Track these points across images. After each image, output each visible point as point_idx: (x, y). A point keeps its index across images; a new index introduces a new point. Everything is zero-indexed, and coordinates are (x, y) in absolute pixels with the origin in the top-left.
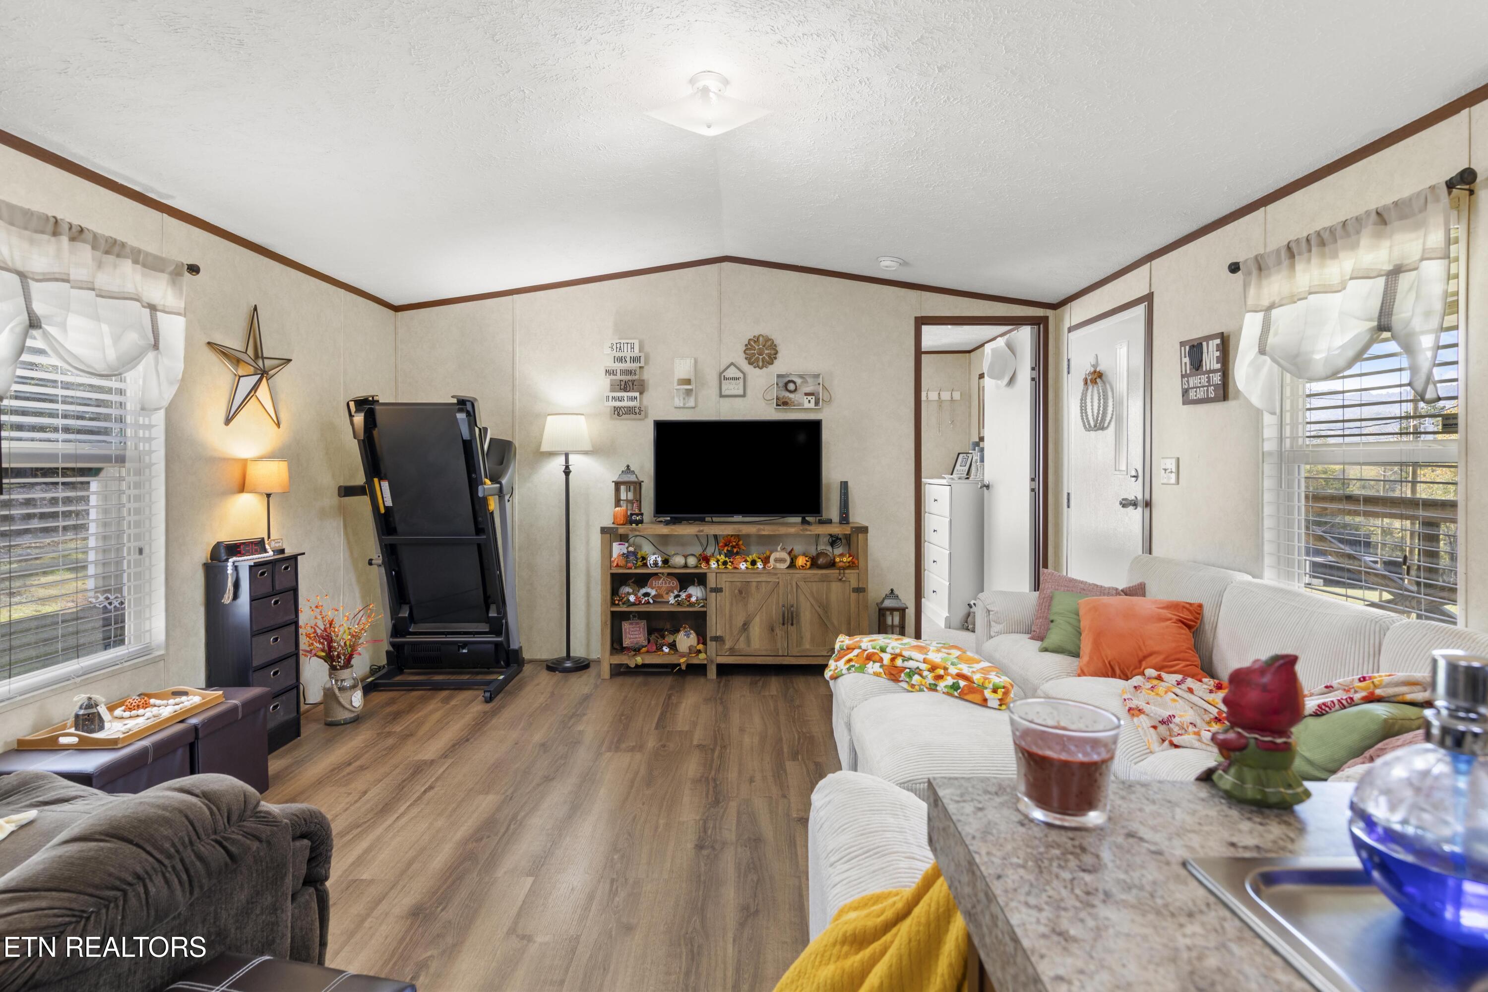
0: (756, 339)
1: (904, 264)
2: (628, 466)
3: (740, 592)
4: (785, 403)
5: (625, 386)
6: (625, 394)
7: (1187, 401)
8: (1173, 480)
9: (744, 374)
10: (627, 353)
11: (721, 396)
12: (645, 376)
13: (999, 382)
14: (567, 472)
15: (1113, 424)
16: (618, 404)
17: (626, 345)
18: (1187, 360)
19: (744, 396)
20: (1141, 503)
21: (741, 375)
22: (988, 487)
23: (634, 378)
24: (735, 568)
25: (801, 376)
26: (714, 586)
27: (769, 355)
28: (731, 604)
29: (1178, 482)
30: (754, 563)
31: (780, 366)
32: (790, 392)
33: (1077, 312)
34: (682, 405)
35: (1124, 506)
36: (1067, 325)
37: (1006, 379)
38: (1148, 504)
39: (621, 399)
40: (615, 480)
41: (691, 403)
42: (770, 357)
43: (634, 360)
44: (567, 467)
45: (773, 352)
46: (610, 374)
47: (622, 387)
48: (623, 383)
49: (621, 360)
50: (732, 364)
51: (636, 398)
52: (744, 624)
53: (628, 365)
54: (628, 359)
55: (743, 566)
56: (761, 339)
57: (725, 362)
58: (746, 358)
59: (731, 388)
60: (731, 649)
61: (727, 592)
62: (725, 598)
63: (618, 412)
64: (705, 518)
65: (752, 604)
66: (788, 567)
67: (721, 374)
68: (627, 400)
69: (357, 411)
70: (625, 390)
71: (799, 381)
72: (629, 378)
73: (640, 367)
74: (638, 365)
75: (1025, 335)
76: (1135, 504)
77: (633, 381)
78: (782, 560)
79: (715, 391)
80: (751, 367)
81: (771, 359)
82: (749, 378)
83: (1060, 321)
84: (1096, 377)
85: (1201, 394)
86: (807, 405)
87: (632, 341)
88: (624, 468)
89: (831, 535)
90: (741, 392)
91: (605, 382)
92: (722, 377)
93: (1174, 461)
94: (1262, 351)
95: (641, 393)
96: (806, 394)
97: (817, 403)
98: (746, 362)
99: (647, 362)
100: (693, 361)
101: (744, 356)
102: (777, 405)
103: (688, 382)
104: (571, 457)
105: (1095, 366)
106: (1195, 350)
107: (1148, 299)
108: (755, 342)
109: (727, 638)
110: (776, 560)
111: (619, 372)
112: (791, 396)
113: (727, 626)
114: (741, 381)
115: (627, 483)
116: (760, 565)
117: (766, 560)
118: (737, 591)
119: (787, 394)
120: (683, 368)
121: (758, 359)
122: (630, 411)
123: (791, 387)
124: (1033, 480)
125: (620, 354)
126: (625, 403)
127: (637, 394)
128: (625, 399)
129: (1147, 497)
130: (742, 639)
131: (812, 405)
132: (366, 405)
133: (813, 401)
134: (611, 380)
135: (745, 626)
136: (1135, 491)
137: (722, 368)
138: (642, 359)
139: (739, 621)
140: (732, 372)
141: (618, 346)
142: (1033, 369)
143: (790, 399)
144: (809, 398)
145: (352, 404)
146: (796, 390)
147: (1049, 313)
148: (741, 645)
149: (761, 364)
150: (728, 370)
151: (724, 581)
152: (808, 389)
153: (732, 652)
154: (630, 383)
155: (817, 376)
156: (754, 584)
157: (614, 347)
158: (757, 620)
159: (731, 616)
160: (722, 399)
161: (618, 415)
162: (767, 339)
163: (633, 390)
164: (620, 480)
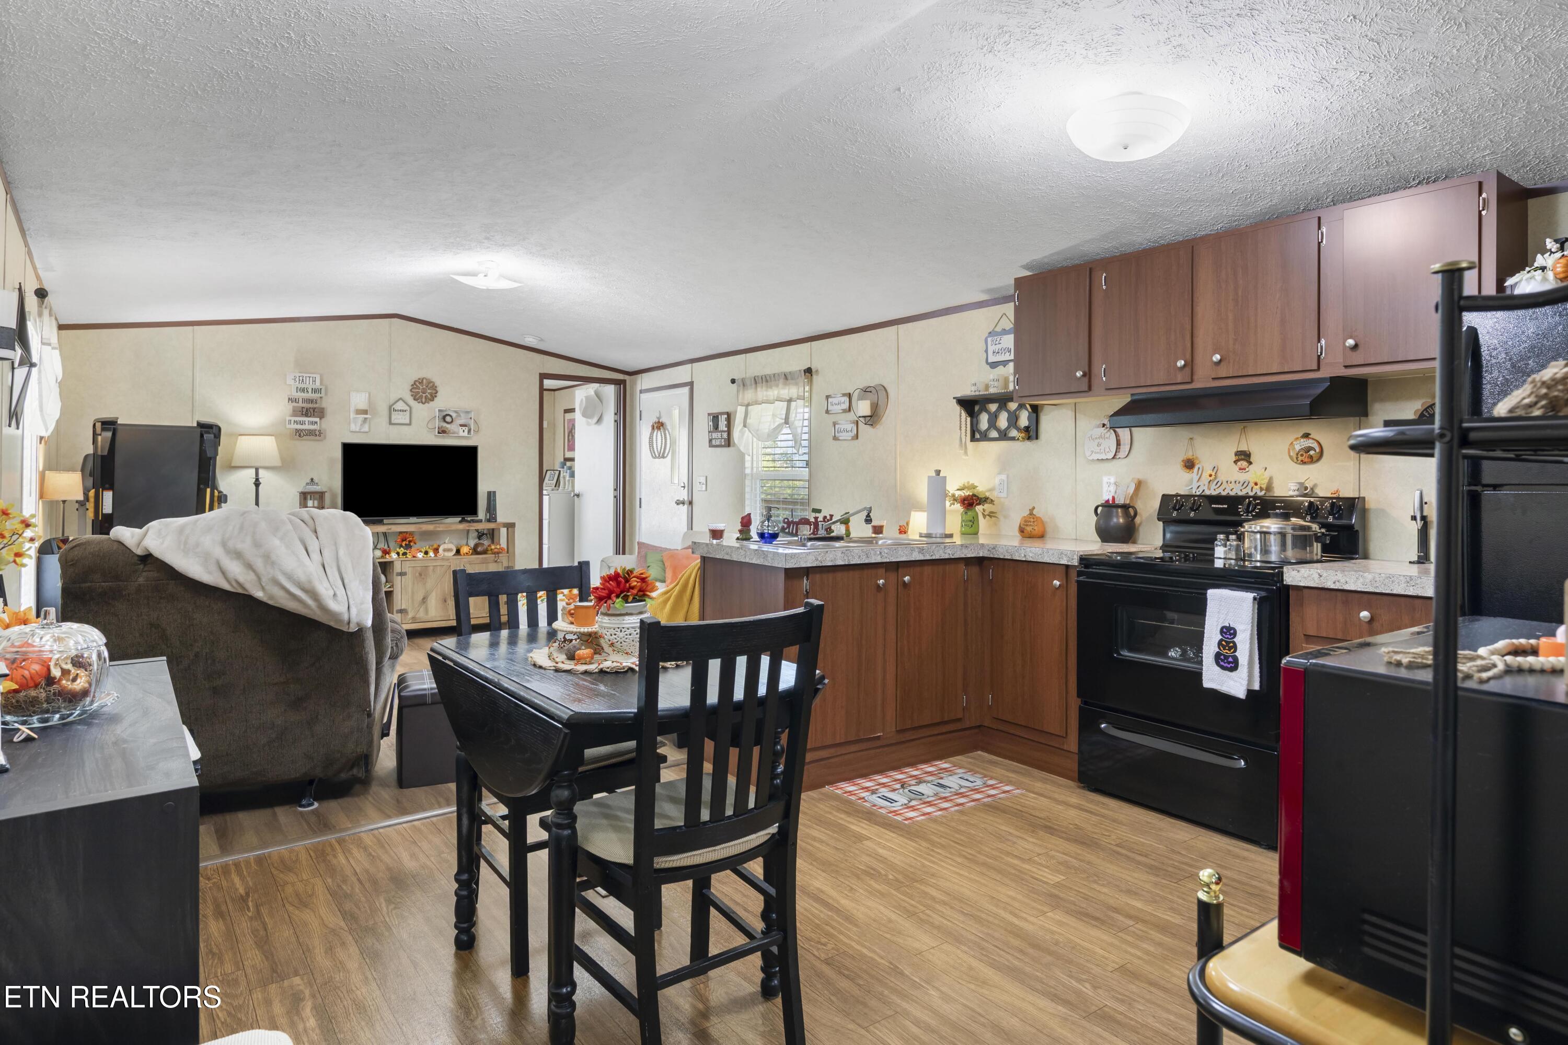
0: (421, 381)
1: (542, 340)
2: (312, 479)
3: (420, 575)
4: (444, 432)
5: (306, 413)
6: (306, 419)
7: (711, 446)
8: (704, 489)
9: (411, 408)
10: (309, 385)
11: (391, 423)
12: (324, 405)
13: (590, 420)
14: (257, 484)
15: (670, 455)
16: (299, 427)
17: (308, 379)
18: (711, 423)
19: (410, 424)
20: (687, 502)
21: (408, 408)
22: (578, 496)
23: (315, 406)
24: (414, 557)
25: (456, 412)
26: (400, 571)
27: (431, 394)
28: (414, 583)
29: (706, 490)
30: (426, 553)
31: (440, 403)
32: (448, 423)
33: (645, 381)
34: (357, 430)
35: (678, 504)
36: (639, 388)
37: (595, 419)
38: (691, 503)
39: (302, 423)
40: (301, 490)
41: (366, 428)
42: (431, 395)
43: (315, 391)
44: (257, 480)
45: (434, 392)
46: (292, 402)
47: (304, 413)
48: (305, 410)
49: (303, 390)
50: (401, 399)
51: (316, 423)
52: (424, 598)
53: (310, 395)
54: (310, 390)
55: (420, 555)
56: (424, 381)
57: (394, 397)
58: (412, 395)
59: (397, 417)
60: (413, 618)
61: (409, 576)
62: (408, 579)
63: (299, 433)
64: (382, 520)
65: (430, 583)
66: (454, 555)
67: (390, 407)
68: (308, 423)
69: (103, 429)
70: (306, 415)
71: (454, 415)
72: (310, 405)
73: (321, 397)
74: (319, 395)
75: (610, 391)
76: (683, 503)
77: (314, 409)
78: (449, 550)
79: (384, 420)
80: (416, 402)
81: (433, 397)
82: (414, 411)
83: (634, 384)
84: (659, 426)
85: (718, 443)
86: (461, 434)
87: (314, 376)
88: (309, 481)
89: (477, 531)
90: (407, 421)
91: (289, 407)
92: (391, 409)
93: (704, 478)
94: (745, 426)
95: (320, 419)
96: (461, 425)
97: (469, 431)
98: (412, 398)
99: (326, 394)
100: (367, 395)
101: (411, 393)
102: (439, 433)
103: (365, 412)
104: (261, 472)
105: (659, 418)
106: (715, 418)
107: (691, 384)
108: (420, 383)
109: (409, 610)
110: (445, 550)
111: (301, 400)
112: (448, 426)
113: (410, 601)
114: (408, 413)
115: (312, 494)
116: (431, 554)
117: (436, 551)
118: (417, 574)
119: (445, 425)
120: (359, 400)
121: (421, 397)
122: (311, 433)
123: (448, 419)
124: (615, 490)
125: (303, 386)
126: (306, 427)
127: (317, 420)
128: (307, 423)
129: (690, 499)
130: (422, 609)
131: (466, 434)
132: (109, 424)
133: (466, 431)
134: (294, 407)
135: (424, 600)
136: (684, 495)
137: (392, 402)
138: (323, 391)
139: (419, 597)
140: (400, 406)
141: (301, 378)
142: (616, 414)
143: (447, 428)
144: (464, 428)
145: (99, 425)
146: (452, 421)
147: (626, 377)
148: (421, 615)
149: (424, 400)
150: (397, 404)
151: (407, 567)
152: (462, 422)
153: (414, 620)
154: (312, 411)
155: (468, 412)
156: (431, 568)
157: (297, 379)
158: (434, 594)
159: (413, 593)
160: (391, 427)
161: (300, 436)
162: (429, 382)
163: (314, 416)
164: (306, 490)
